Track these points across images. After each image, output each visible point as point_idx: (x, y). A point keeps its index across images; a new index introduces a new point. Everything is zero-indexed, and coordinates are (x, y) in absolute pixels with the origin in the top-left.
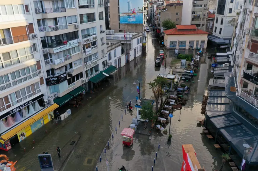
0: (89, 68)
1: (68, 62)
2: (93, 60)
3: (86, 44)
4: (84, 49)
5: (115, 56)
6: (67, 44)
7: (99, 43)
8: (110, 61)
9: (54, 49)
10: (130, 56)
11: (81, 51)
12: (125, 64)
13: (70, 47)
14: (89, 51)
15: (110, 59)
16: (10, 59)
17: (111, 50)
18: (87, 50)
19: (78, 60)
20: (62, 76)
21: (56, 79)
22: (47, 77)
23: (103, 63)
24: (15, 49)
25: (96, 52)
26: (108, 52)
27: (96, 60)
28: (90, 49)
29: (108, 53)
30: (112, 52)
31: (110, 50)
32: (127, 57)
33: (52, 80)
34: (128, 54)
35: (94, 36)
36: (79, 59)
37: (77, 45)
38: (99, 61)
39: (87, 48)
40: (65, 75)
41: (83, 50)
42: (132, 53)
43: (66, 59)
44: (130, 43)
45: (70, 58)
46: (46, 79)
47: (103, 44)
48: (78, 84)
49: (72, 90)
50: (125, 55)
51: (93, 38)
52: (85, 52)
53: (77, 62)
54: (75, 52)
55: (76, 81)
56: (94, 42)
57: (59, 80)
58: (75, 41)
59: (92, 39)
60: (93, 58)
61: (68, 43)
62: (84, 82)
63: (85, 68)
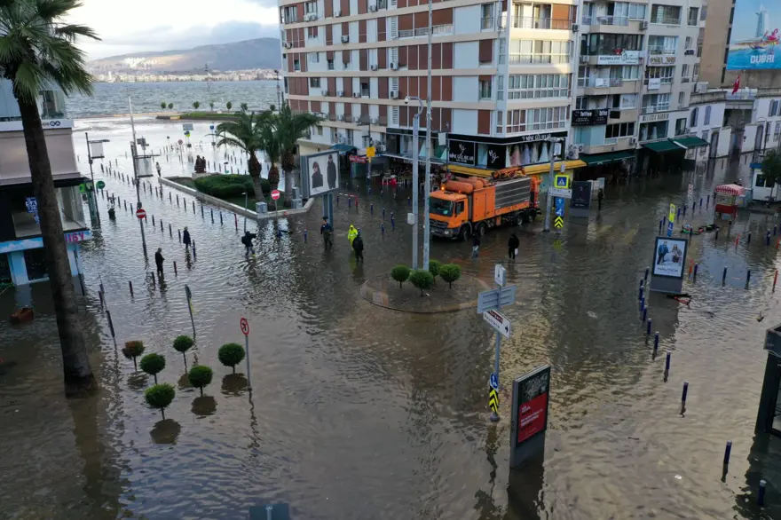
0: (648, 120)
1: (614, 91)
2: (658, 106)
3: (653, 67)
4: (647, 76)
5: (707, 123)
6: (620, 54)
7: (677, 74)
8: (693, 130)
9: (600, 56)
10: (745, 138)
11: (640, 78)
12: (726, 153)
13: (624, 63)
14: (655, 84)
15: (693, 124)
16: (542, 52)
17: (700, 103)
18: (651, 80)
19: (631, 94)
20: (601, 114)
21: (590, 114)
22: (574, 109)
23: (679, 122)
24: (551, 38)
25: (668, 91)
26: (691, 105)
27: (664, 108)
28: (658, 80)
29: (692, 109)
30: (702, 110)
31: (697, 103)
32: (736, 139)
33: (582, 114)
34: (738, 133)
35: (672, 55)
36: (632, 91)
37: (637, 62)
38: (670, 114)
39: (652, 77)
40: (605, 113)
41: (644, 79)
42: (750, 132)
43: (612, 85)
44: (749, 107)
45: (620, 84)
46: (574, 112)
47: (686, 81)
48: (621, 143)
49: (610, 150)
50: (730, 130)
51: (669, 60)
52: (647, 83)
53: (629, 98)
54: (629, 78)
55: (619, 137)
56: (668, 68)
57: (595, 120)
58: (635, 54)
59: (665, 60)
60: (659, 103)
61: (623, 54)
62: (633, 147)
63: (641, 117)
